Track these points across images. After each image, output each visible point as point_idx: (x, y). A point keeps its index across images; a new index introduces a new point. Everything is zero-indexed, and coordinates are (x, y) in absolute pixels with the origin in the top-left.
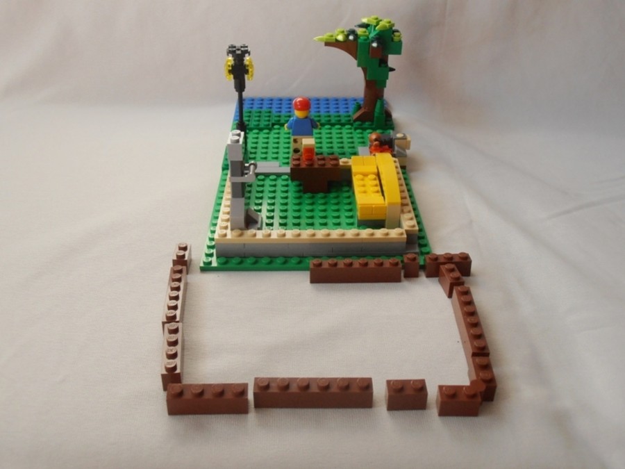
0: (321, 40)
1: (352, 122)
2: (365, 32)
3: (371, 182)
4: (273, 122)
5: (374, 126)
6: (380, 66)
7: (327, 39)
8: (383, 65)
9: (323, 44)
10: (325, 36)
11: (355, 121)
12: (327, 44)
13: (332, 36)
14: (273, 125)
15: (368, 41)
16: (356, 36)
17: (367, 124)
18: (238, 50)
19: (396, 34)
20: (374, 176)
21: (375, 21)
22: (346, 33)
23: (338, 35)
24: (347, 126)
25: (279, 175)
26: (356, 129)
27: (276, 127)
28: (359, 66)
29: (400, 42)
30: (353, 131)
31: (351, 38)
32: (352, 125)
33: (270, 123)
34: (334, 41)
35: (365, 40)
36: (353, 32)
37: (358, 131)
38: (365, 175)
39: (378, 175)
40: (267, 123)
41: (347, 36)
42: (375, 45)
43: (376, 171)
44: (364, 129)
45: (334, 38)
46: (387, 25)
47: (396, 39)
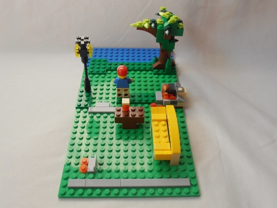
0: (134, 26)
1: (152, 69)
2: (162, 22)
3: (162, 127)
4: (107, 69)
5: (165, 73)
6: (170, 42)
7: (138, 26)
8: (172, 41)
9: (136, 28)
10: (137, 24)
11: (154, 69)
12: (139, 28)
13: (141, 24)
14: (107, 70)
15: (163, 29)
16: (156, 24)
17: (161, 71)
18: (82, 40)
19: (181, 24)
20: (164, 123)
21: (168, 16)
22: (150, 22)
23: (145, 24)
24: (150, 72)
25: (109, 113)
26: (154, 74)
27: (109, 72)
28: (157, 41)
29: (183, 28)
30: (152, 75)
31: (153, 25)
32: (152, 71)
33: (105, 70)
34: (143, 27)
35: (161, 28)
36: (154, 22)
37: (156, 76)
38: (159, 121)
39: (167, 121)
40: (103, 70)
41: (151, 24)
42: (167, 32)
43: (166, 118)
44: (159, 74)
45: (143, 25)
46: (175, 20)
47: (180, 27)
